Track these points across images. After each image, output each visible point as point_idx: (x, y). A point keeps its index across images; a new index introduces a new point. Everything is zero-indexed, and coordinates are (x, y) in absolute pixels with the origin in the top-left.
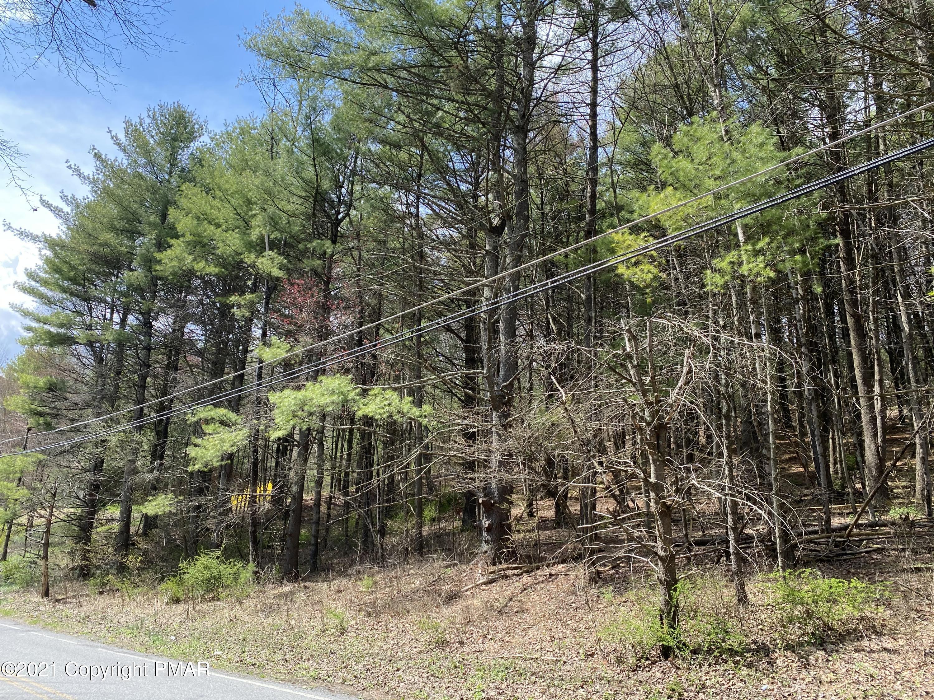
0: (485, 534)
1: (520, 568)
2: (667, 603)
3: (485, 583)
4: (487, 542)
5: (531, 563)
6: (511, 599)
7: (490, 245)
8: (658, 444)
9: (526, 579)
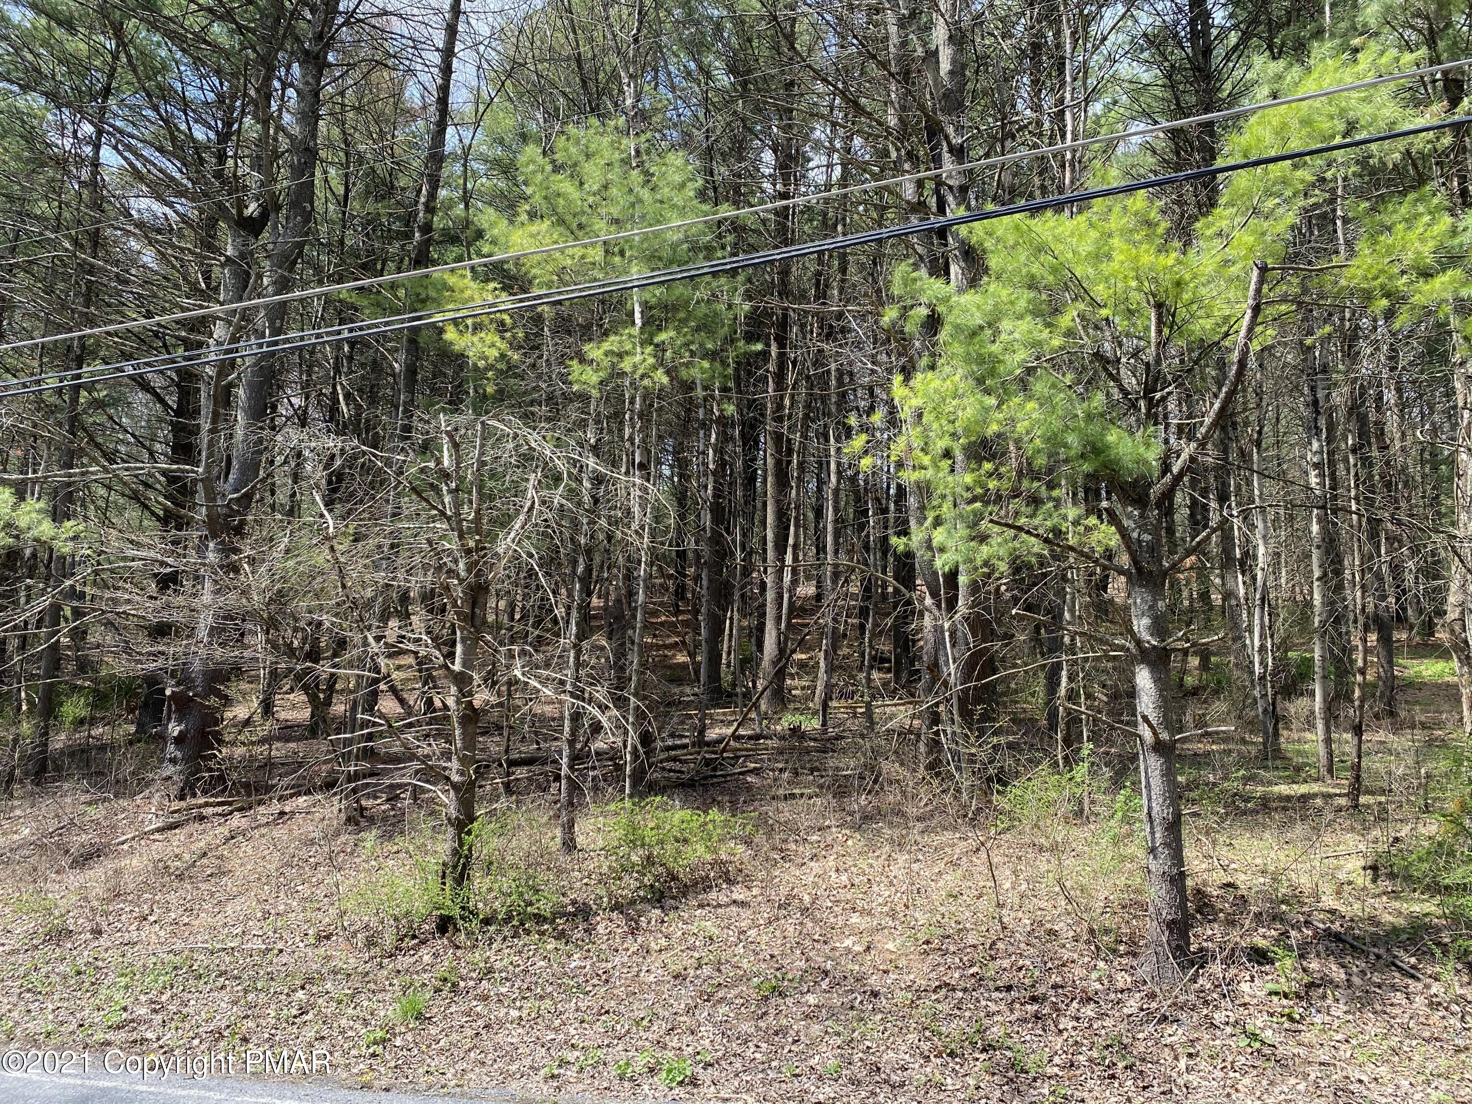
0: (171, 748)
1: (230, 804)
2: (455, 852)
3: (159, 830)
4: (174, 761)
5: (250, 795)
6: (205, 854)
7: (235, 247)
8: (473, 612)
9: (237, 821)
